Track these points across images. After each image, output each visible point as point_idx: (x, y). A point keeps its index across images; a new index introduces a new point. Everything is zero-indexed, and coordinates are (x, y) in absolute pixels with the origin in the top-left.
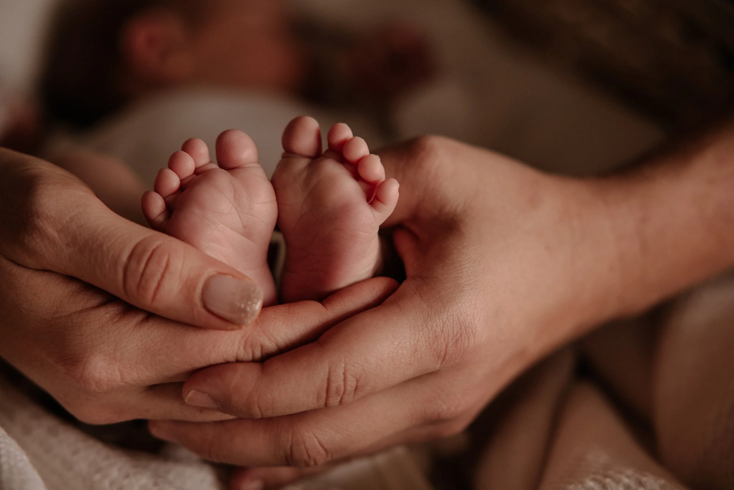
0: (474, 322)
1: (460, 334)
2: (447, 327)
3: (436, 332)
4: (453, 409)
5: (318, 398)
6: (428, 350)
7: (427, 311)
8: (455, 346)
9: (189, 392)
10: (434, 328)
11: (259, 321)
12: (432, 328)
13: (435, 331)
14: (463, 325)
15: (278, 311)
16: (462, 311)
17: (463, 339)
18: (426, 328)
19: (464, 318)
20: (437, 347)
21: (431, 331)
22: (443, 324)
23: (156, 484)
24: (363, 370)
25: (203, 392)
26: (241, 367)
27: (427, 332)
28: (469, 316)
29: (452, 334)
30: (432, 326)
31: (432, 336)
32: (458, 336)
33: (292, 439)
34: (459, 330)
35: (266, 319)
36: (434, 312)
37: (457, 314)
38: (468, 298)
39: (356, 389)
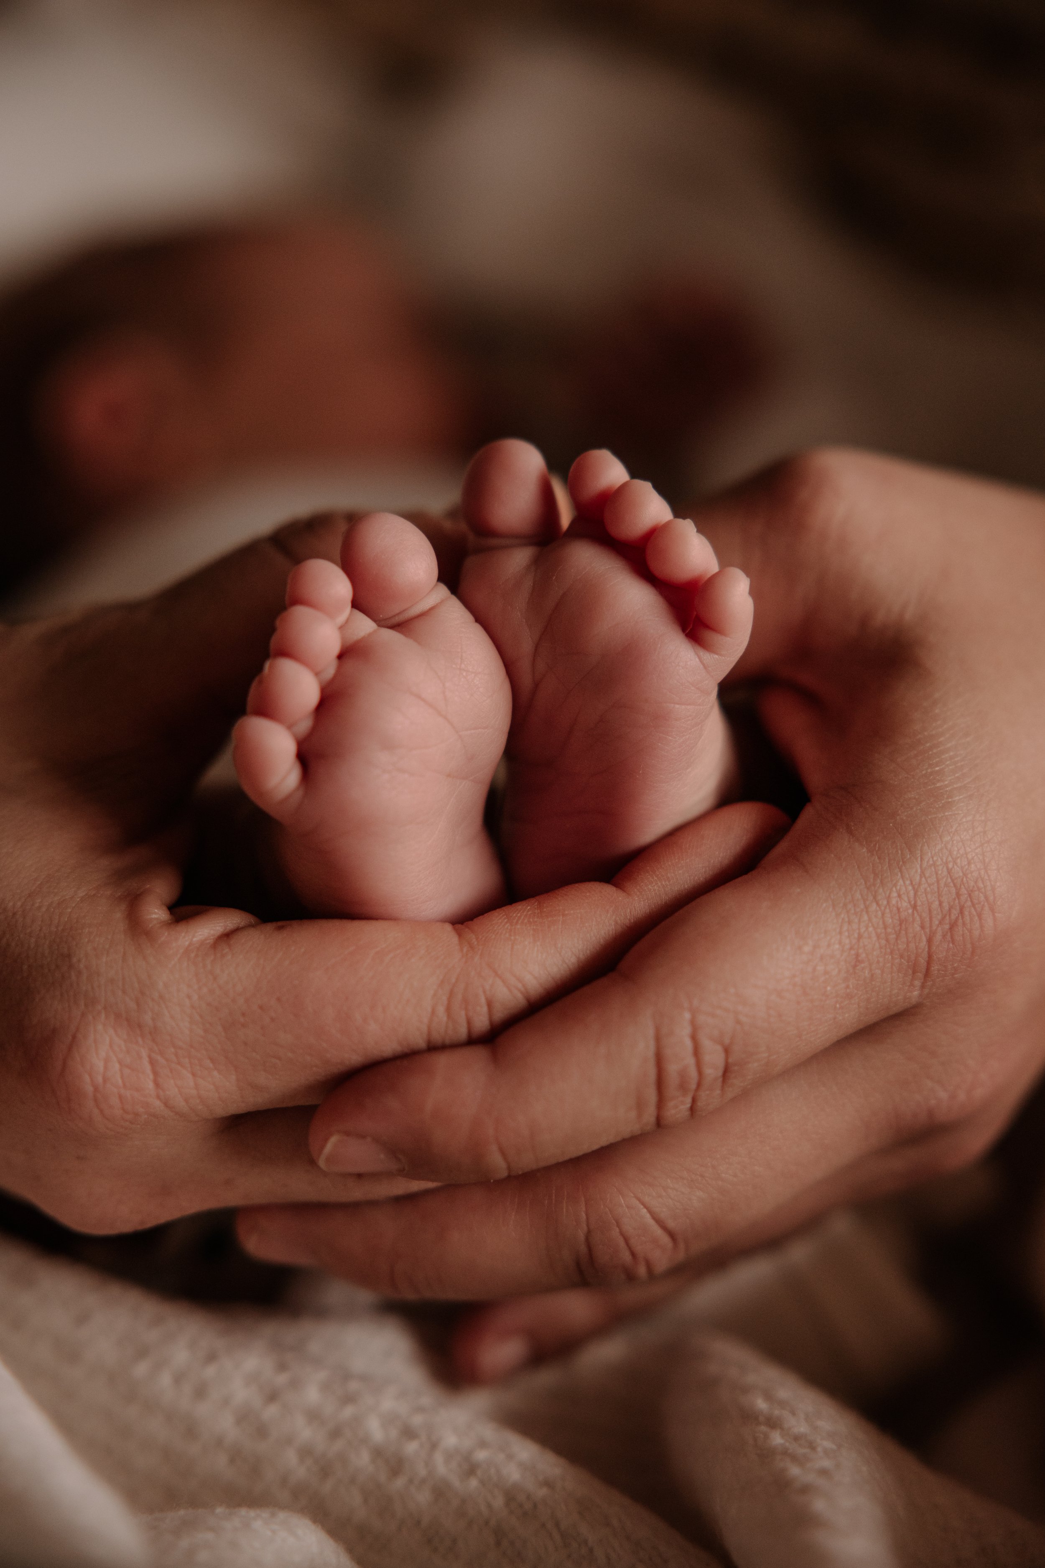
0: (989, 876)
1: (958, 908)
2: (924, 895)
3: (901, 910)
4: (962, 1096)
5: (640, 1105)
6: (887, 957)
7: (871, 864)
8: (948, 937)
9: (326, 1140)
10: (894, 902)
11: (476, 943)
12: (888, 903)
13: (898, 909)
14: (962, 886)
15: (516, 916)
16: (955, 853)
17: (967, 919)
18: (874, 906)
19: (962, 868)
20: (908, 946)
21: (888, 910)
22: (914, 888)
23: (282, 1367)
24: (738, 1022)
25: (362, 1136)
26: (442, 1061)
27: (880, 913)
28: (972, 861)
29: (939, 910)
30: (889, 898)
31: (890, 920)
32: (955, 913)
33: (587, 1218)
34: (955, 899)
35: (493, 937)
36: (887, 865)
37: (944, 861)
38: (964, 820)
39: (727, 1071)
